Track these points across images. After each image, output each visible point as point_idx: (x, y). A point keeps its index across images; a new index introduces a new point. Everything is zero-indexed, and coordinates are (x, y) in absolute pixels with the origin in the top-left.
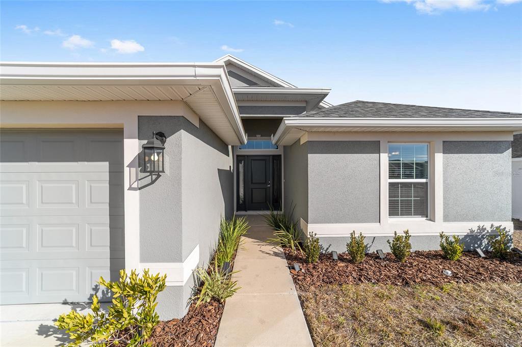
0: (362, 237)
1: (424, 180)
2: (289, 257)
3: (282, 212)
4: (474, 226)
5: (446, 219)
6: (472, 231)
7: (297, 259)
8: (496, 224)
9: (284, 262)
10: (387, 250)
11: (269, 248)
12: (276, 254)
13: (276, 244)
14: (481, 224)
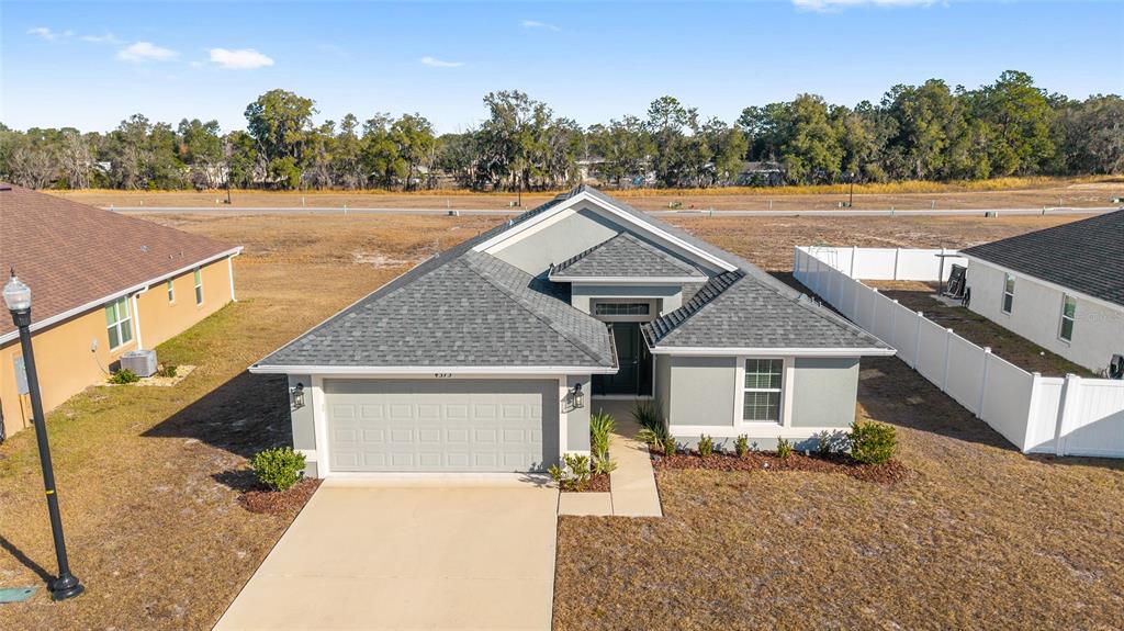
0: (710, 438)
1: (777, 390)
2: (652, 452)
3: (652, 398)
4: (818, 431)
5: (794, 424)
6: (816, 435)
7: (658, 453)
8: (838, 430)
9: (648, 454)
10: (731, 448)
11: (636, 444)
12: (640, 449)
13: (642, 440)
14: (825, 429)
